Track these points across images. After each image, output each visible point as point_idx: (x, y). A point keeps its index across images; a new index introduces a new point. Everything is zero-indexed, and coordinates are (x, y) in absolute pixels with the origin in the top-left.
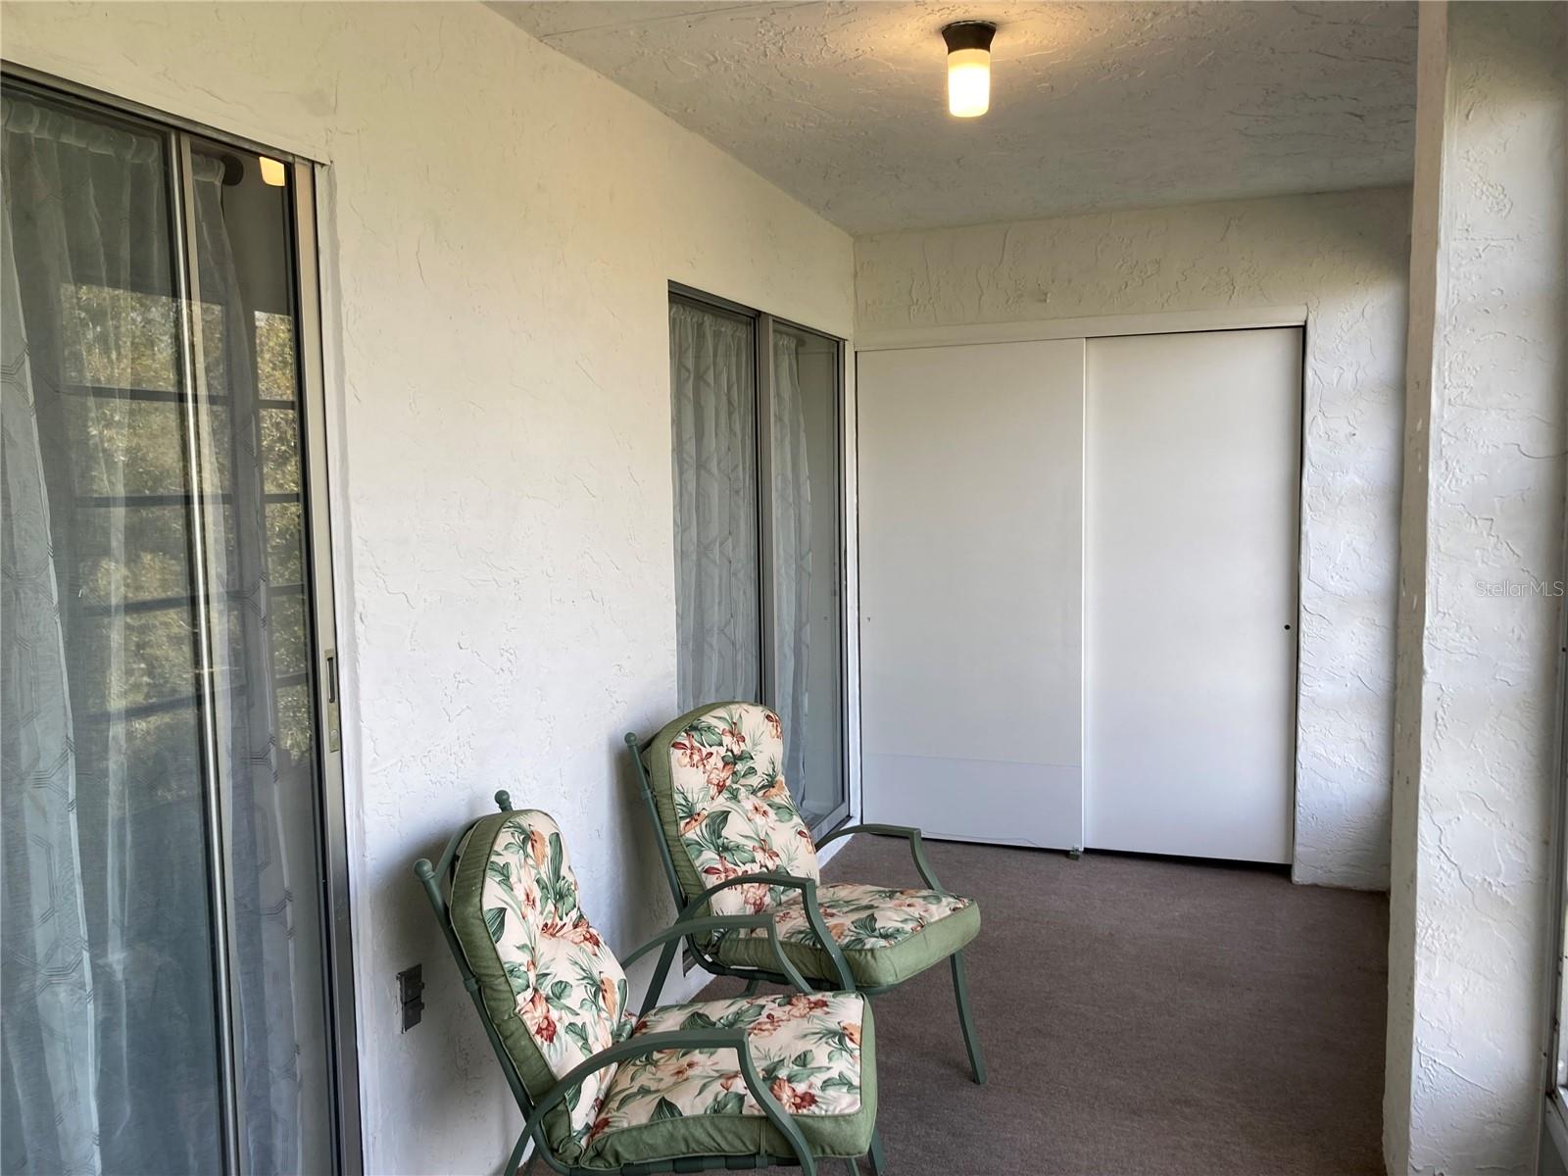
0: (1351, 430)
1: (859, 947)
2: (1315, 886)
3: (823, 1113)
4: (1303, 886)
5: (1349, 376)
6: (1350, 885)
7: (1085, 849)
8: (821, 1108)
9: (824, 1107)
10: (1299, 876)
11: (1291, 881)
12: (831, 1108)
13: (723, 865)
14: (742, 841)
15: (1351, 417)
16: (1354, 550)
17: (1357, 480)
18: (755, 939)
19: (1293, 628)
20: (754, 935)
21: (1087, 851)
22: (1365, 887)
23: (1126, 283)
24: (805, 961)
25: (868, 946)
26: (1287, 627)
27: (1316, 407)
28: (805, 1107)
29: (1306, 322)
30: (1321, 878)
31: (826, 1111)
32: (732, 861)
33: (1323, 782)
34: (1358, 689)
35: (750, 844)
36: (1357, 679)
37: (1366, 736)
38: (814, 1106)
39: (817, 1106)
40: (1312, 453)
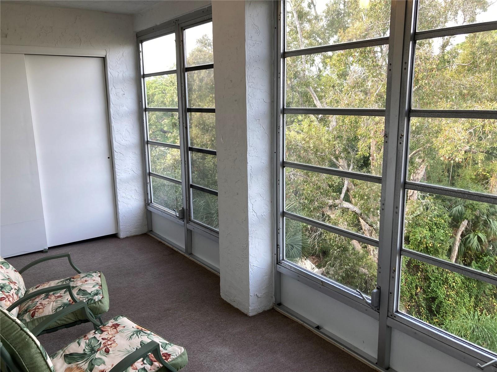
0: (123, 93)
1: (93, 302)
2: (127, 238)
3: (176, 356)
4: (124, 238)
5: (121, 75)
6: (137, 234)
7: (48, 248)
8: (174, 355)
9: (174, 354)
10: (122, 235)
11: (119, 238)
12: (177, 353)
13: (5, 295)
14: (4, 282)
15: (123, 88)
16: (128, 131)
17: (126, 109)
18: (37, 319)
19: (111, 158)
20: (35, 318)
21: (49, 248)
22: (141, 233)
23: (40, 34)
24: (69, 317)
25: (96, 300)
26: (109, 158)
27: (112, 85)
28: (169, 358)
29: (106, 56)
30: (128, 234)
31: (176, 355)
32: (7, 292)
33: (126, 205)
34: (133, 174)
35: (7, 282)
36: (132, 171)
37: (137, 188)
38: (171, 356)
39: (172, 355)
40: (112, 100)
